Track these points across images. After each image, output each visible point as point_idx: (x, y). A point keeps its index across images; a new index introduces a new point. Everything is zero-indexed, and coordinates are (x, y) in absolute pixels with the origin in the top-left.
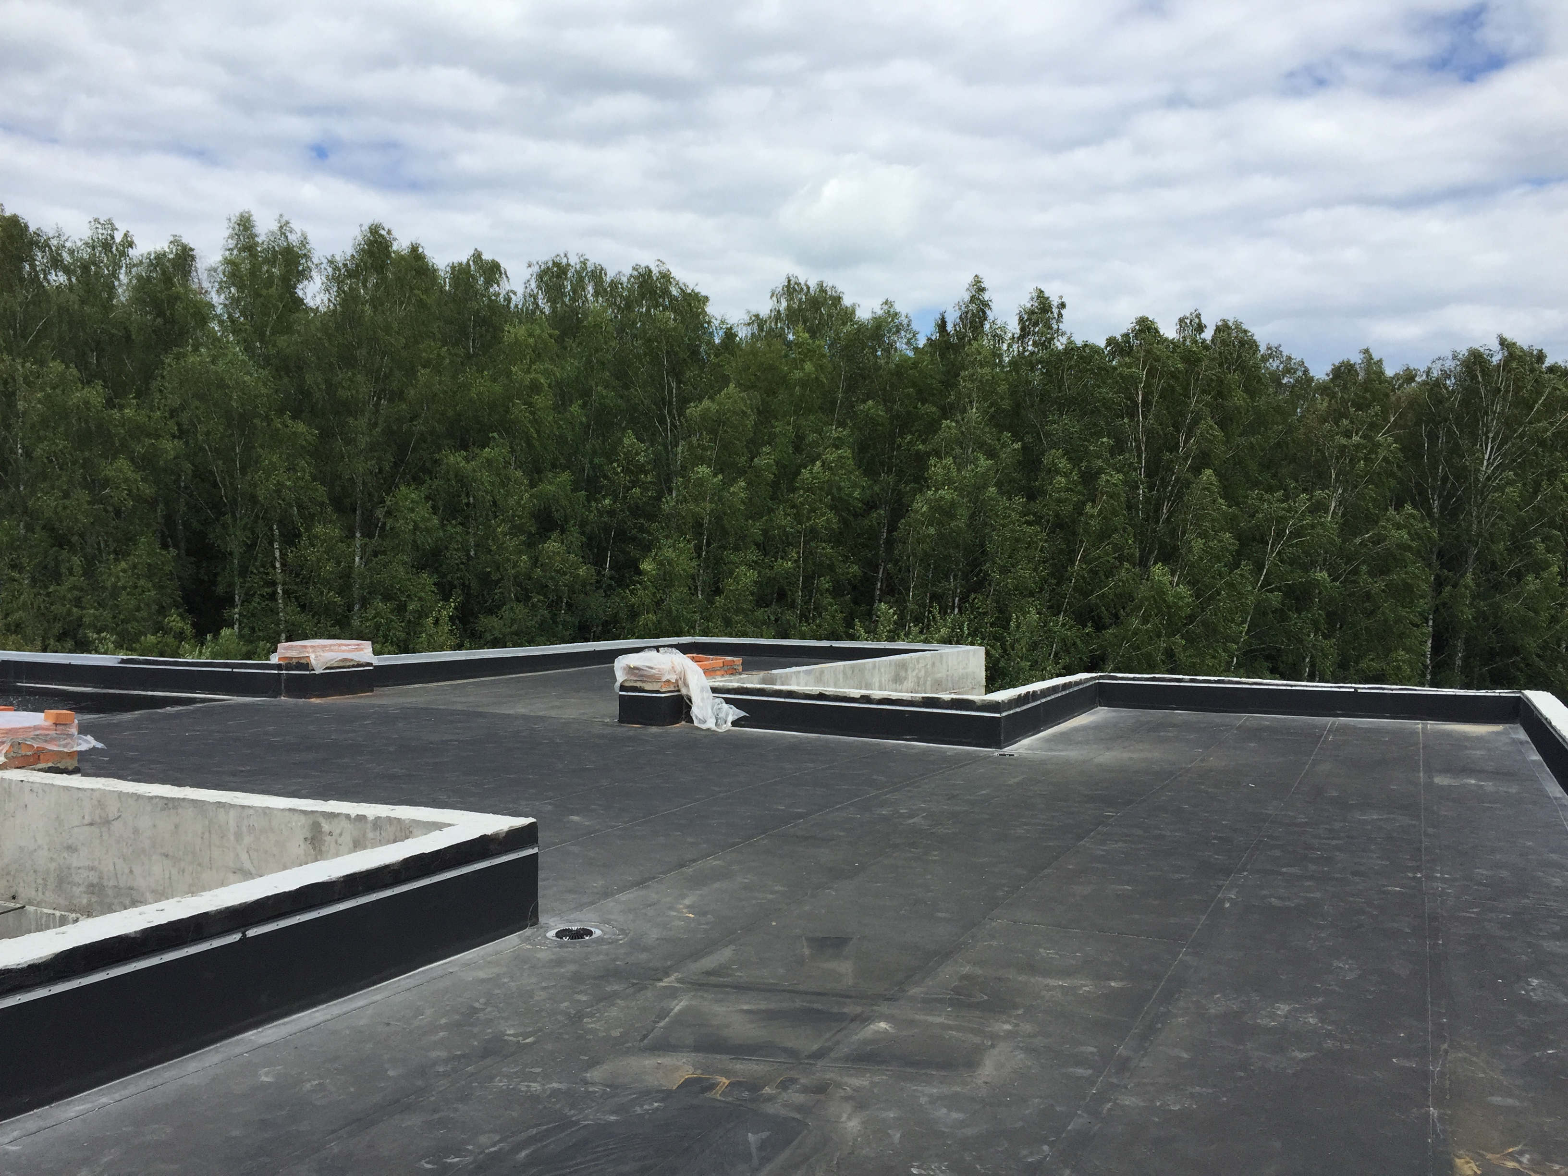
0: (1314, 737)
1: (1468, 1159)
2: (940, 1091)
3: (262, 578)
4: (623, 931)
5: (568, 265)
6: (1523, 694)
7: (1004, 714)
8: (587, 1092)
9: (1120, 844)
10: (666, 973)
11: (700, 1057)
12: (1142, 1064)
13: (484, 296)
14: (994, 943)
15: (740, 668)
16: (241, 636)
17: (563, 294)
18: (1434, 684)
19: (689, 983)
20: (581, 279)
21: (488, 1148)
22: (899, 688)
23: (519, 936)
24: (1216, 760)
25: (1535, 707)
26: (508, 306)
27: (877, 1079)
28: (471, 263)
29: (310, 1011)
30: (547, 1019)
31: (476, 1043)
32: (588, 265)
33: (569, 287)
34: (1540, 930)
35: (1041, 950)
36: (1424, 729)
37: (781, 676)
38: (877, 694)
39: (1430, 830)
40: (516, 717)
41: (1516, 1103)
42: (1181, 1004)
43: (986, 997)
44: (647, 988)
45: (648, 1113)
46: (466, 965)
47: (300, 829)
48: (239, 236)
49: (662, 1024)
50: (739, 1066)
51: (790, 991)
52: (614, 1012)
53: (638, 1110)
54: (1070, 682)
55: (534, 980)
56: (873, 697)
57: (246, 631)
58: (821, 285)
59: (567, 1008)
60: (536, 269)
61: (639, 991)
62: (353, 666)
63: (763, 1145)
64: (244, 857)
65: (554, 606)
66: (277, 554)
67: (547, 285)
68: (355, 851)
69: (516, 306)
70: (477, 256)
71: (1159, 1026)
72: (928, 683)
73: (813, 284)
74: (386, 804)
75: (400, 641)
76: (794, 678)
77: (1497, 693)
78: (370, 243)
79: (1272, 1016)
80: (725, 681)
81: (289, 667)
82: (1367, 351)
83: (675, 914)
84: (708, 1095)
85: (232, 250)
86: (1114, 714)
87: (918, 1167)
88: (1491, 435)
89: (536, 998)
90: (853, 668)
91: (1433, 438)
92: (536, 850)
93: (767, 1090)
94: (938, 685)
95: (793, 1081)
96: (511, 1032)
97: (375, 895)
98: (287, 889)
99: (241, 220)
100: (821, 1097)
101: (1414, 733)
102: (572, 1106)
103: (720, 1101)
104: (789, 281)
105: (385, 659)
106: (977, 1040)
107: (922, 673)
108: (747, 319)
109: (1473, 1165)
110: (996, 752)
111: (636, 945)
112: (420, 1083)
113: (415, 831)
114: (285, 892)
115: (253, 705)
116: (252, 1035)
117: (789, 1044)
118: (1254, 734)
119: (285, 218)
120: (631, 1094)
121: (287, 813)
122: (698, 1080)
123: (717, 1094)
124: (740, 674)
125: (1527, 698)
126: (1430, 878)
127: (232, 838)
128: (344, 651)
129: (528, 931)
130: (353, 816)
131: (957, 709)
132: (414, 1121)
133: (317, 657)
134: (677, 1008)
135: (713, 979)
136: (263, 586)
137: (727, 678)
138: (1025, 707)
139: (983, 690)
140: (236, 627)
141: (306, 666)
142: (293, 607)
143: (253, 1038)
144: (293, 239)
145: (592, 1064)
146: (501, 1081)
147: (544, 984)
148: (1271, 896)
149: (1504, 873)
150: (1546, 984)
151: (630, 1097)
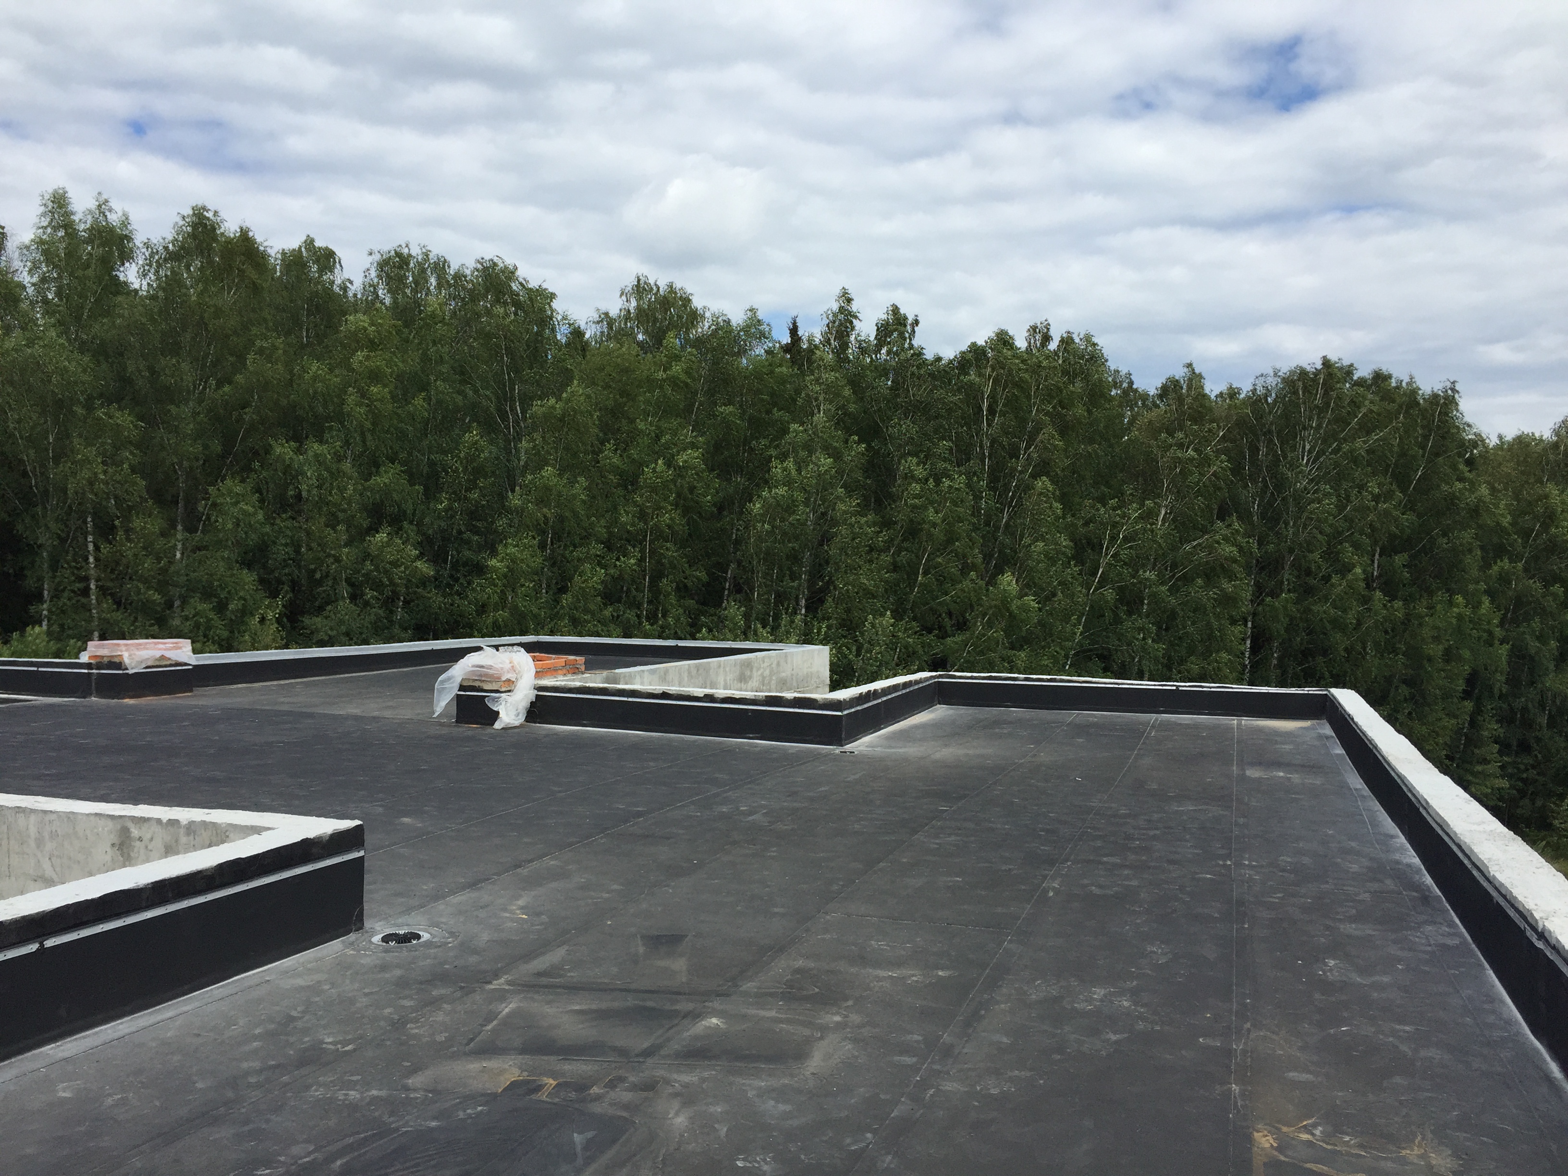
0: (1136, 733)
1: (1266, 1133)
2: (769, 1083)
3: (73, 574)
4: (452, 934)
5: (410, 255)
6: (1329, 692)
7: (846, 712)
8: (407, 1098)
9: (953, 838)
10: (496, 975)
11: (527, 1059)
12: (965, 1051)
13: (319, 283)
14: (827, 936)
15: (583, 668)
16: (49, 633)
17: (406, 286)
18: (1251, 683)
19: (519, 985)
20: (423, 271)
21: (301, 1159)
22: (743, 686)
23: (343, 942)
24: (1045, 756)
25: (1339, 704)
26: (346, 297)
27: (706, 1074)
28: (303, 249)
29: (113, 1024)
30: (369, 1026)
31: (291, 1052)
32: (431, 257)
33: (411, 279)
34: (1338, 913)
35: (873, 942)
36: (1239, 725)
37: (625, 675)
38: (721, 693)
39: (1241, 821)
40: (347, 717)
41: (1310, 1077)
42: (1004, 990)
43: (817, 990)
44: (475, 991)
45: (471, 1118)
46: (285, 973)
47: (108, 834)
48: (53, 213)
49: (489, 1027)
50: (567, 1067)
51: (621, 990)
52: (440, 1017)
53: (461, 1115)
54: (911, 681)
55: (356, 985)
56: (717, 696)
57: (56, 628)
58: (671, 286)
59: (391, 1014)
60: (377, 257)
61: (467, 995)
62: (171, 665)
63: (587, 1146)
64: (46, 865)
65: (389, 603)
66: (91, 547)
67: (388, 275)
68: (166, 857)
69: (355, 295)
70: (309, 242)
71: (983, 1012)
72: (773, 682)
73: (663, 284)
74: (204, 808)
75: (223, 640)
76: (638, 677)
77: (1306, 690)
78: (194, 226)
79: (1090, 1000)
80: (567, 680)
81: (99, 666)
82: (1189, 365)
83: (508, 915)
84: (534, 1097)
85: (46, 228)
86: (951, 712)
87: (743, 1160)
88: (1308, 447)
89: (358, 1005)
90: (698, 668)
91: (1254, 450)
92: (362, 853)
93: (595, 1090)
94: (783, 684)
95: (622, 1079)
96: (330, 1040)
97: (186, 902)
98: (89, 897)
99: (55, 197)
100: (651, 1094)
101: (1229, 729)
102: (392, 1113)
103: (547, 1102)
104: (639, 280)
105: (205, 659)
106: (807, 1032)
107: (767, 672)
108: (596, 317)
109: (1269, 1138)
110: (836, 750)
111: (466, 947)
112: (230, 1094)
113: (231, 835)
114: (87, 900)
115: (59, 705)
116: (52, 1049)
117: (619, 1043)
118: (1081, 729)
119: (105, 196)
120: (455, 1099)
121: (92, 818)
122: (527, 1082)
123: (543, 1096)
124: (583, 673)
125: (1333, 695)
126: (1239, 865)
127: (32, 844)
128: (160, 649)
129: (352, 937)
130: (165, 821)
131: (799, 708)
132: (224, 1133)
133: (130, 655)
134: (507, 1010)
135: (544, 980)
136: (74, 581)
137: (569, 677)
138: (866, 706)
139: (828, 689)
140: (45, 623)
141: (119, 665)
142: (108, 604)
143: (51, 1052)
144: (114, 218)
145: (414, 1070)
146: (316, 1091)
147: (367, 991)
148: (1092, 885)
149: (1306, 860)
150: (1341, 965)
151: (453, 1102)
